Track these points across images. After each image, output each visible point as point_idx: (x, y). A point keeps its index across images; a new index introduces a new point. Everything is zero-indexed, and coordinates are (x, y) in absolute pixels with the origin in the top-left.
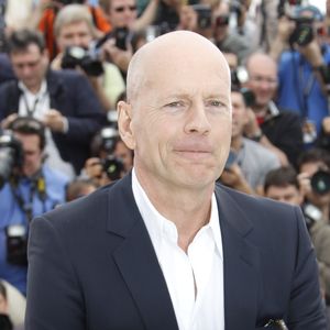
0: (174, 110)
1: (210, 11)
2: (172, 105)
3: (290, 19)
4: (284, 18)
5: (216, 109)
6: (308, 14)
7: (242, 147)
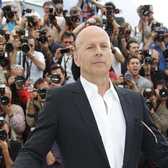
0: (90, 50)
1: (124, 28)
2: (89, 48)
3: (156, 31)
4: (153, 31)
5: (104, 48)
6: (163, 30)
7: (139, 78)
